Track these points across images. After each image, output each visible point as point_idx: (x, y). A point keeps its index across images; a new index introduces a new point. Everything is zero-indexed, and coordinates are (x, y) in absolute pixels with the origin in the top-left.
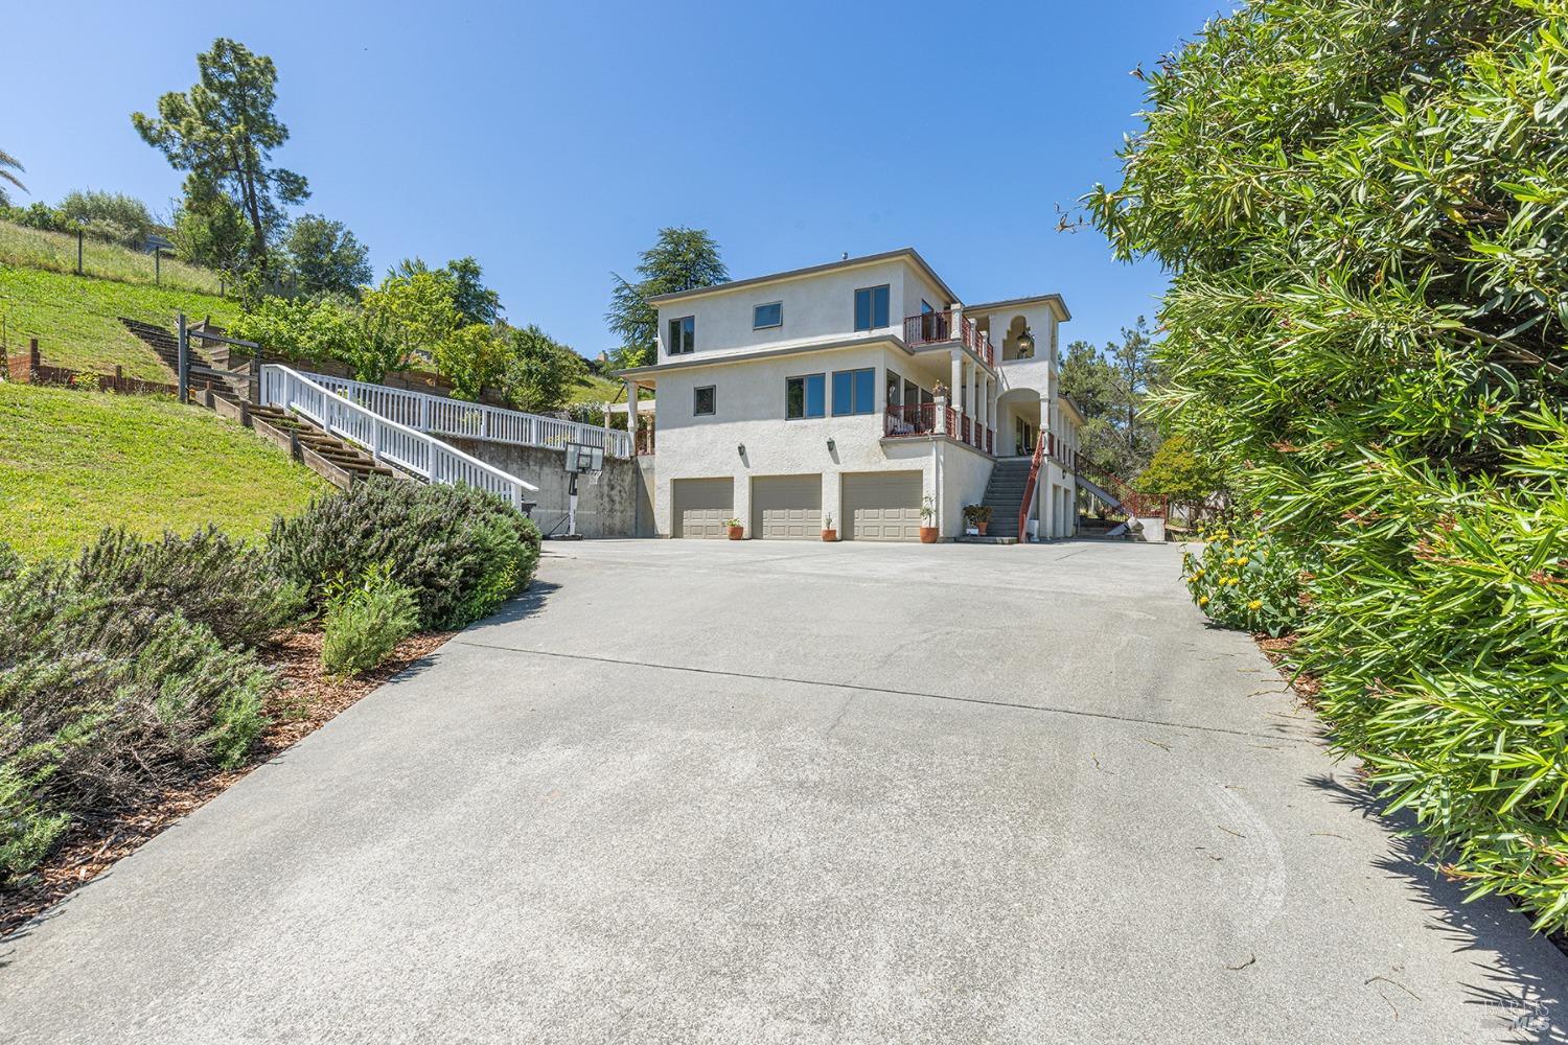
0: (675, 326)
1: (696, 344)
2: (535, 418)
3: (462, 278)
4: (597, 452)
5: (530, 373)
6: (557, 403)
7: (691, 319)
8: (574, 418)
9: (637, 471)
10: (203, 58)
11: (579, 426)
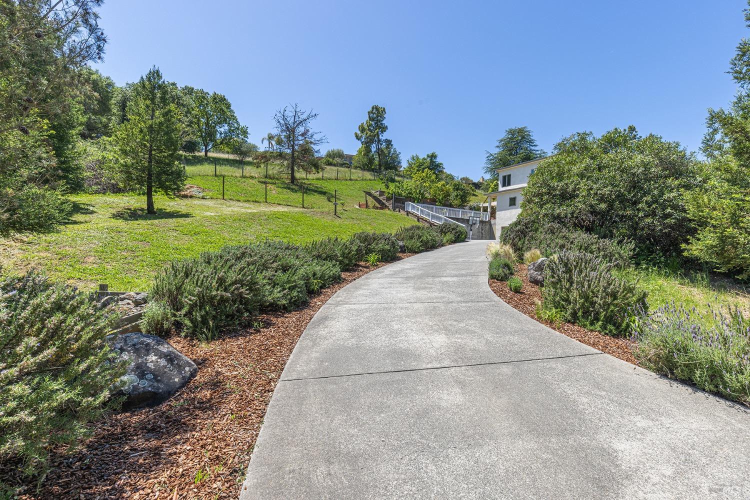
0: (504, 177)
1: (512, 182)
2: (461, 210)
3: (431, 160)
4: (478, 219)
5: (457, 196)
6: (465, 204)
7: (509, 176)
8: (471, 209)
9: (491, 225)
10: (369, 112)
11: (473, 212)
